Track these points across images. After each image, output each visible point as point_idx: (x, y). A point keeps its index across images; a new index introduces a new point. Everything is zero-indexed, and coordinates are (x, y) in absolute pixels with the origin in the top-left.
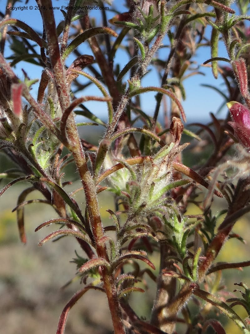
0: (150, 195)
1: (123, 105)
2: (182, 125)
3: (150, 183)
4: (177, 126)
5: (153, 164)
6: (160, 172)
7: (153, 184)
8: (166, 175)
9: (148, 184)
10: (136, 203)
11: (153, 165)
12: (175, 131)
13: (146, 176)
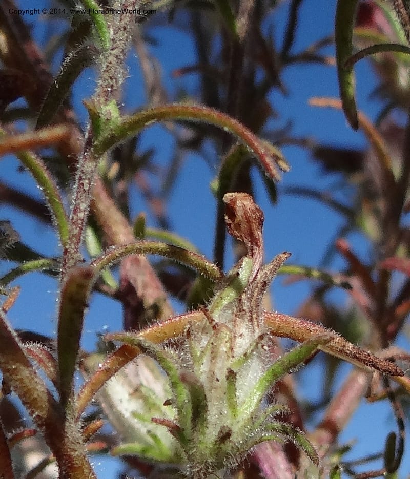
0: (233, 406)
1: (87, 181)
2: (257, 209)
3: (222, 375)
4: (246, 213)
5: (214, 323)
6: (239, 340)
7: (232, 375)
8: (257, 344)
9: (218, 380)
10: (201, 437)
11: (214, 328)
12: (244, 226)
13: (205, 360)
